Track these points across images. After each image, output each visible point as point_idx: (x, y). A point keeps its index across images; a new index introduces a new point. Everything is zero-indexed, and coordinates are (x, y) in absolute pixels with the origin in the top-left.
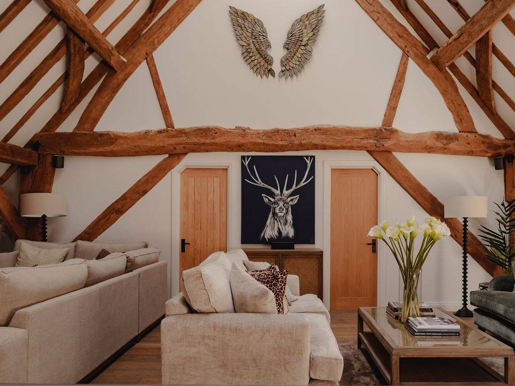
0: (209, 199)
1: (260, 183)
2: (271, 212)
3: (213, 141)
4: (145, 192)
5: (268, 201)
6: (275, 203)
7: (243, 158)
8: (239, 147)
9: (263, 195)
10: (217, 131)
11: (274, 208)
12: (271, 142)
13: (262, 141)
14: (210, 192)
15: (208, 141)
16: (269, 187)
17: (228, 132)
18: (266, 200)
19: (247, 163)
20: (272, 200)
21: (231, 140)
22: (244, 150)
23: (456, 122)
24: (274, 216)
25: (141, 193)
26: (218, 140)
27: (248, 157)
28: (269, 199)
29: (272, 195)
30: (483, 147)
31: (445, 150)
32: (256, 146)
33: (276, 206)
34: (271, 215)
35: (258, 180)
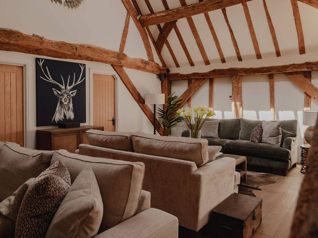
0: (6, 91)
1: (51, 80)
2: (59, 102)
3: (16, 43)
5: (57, 94)
6: (61, 95)
7: (37, 60)
8: (36, 51)
9: (53, 89)
10: (19, 35)
11: (61, 99)
12: (61, 51)
13: (54, 49)
16: (58, 84)
17: (28, 38)
18: (55, 93)
19: (41, 64)
20: (60, 93)
21: (31, 45)
22: (38, 54)
23: (148, 55)
24: (61, 105)
26: (20, 42)
27: (42, 59)
28: (57, 92)
29: (60, 89)
30: (157, 70)
31: (144, 69)
32: (49, 52)
33: (62, 97)
34: (59, 104)
35: (49, 78)
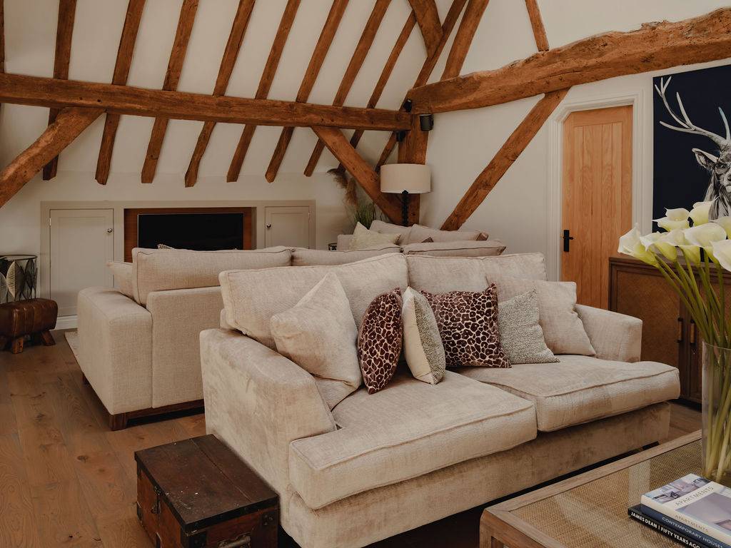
0: (605, 163)
1: (689, 127)
2: (712, 185)
3: (600, 60)
4: (516, 156)
5: (704, 162)
6: (719, 164)
7: (656, 81)
8: (646, 63)
9: (694, 150)
10: (606, 40)
11: (718, 176)
12: (704, 40)
13: (687, 42)
14: (607, 150)
15: (592, 62)
16: (708, 133)
17: (624, 39)
18: (701, 160)
19: (663, 90)
20: (714, 159)
21: (630, 53)
22: (659, 67)
24: (717, 193)
25: (510, 158)
26: (611, 56)
27: (666, 78)
28: (706, 158)
29: (714, 148)
32: (677, 55)
33: (721, 171)
34: (710, 190)
35: (684, 121)
